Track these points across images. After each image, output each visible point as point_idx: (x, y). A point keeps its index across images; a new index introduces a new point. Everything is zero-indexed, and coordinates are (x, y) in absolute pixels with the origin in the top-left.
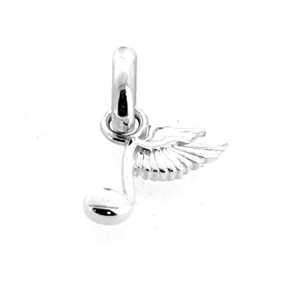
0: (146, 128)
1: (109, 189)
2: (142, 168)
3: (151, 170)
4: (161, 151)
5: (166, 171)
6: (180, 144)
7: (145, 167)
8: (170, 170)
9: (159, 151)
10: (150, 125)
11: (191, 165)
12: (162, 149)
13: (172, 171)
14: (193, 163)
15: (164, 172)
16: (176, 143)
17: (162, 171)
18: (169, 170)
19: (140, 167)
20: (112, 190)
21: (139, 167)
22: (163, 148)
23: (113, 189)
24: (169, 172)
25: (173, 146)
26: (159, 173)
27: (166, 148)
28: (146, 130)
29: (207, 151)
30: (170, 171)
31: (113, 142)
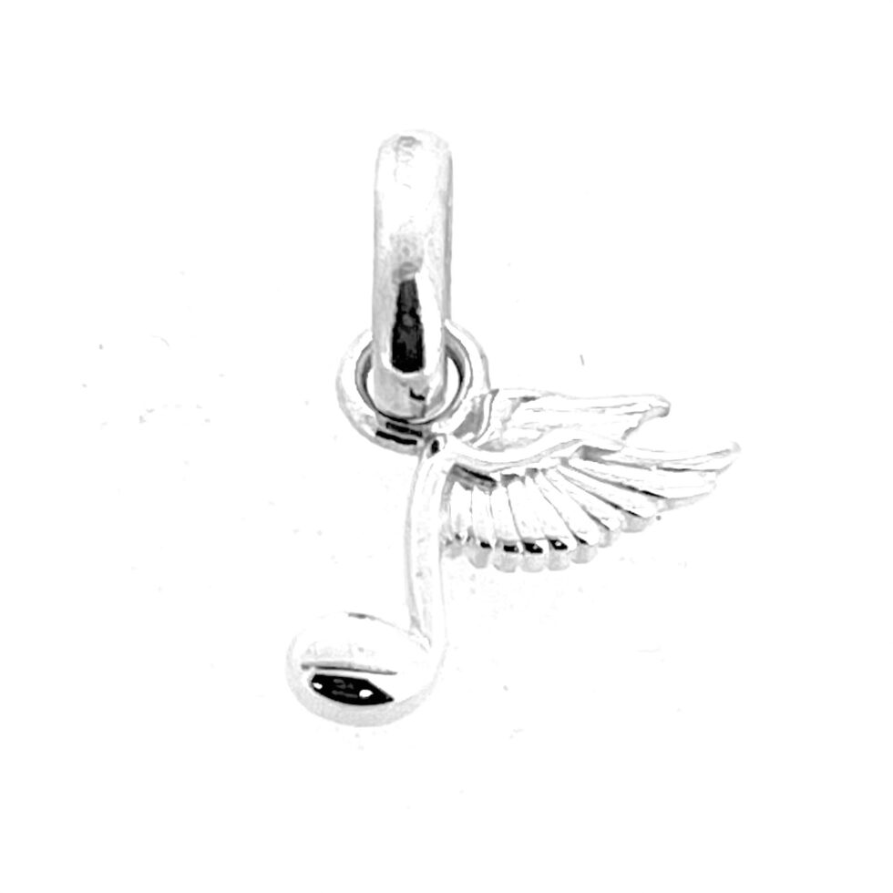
0: (483, 398)
1: (362, 616)
2: (468, 539)
3: (497, 545)
4: (528, 479)
5: (545, 545)
6: (589, 453)
7: (476, 534)
8: (557, 545)
9: (523, 480)
10: (493, 387)
11: (621, 522)
12: (533, 472)
13: (563, 547)
14: (626, 518)
15: (539, 551)
16: (577, 451)
17: (531, 548)
18: (553, 542)
19: (461, 535)
20: (372, 618)
21: (458, 537)
22: (535, 470)
23: (376, 615)
24: (554, 550)
25: (565, 462)
26: (523, 553)
27: (544, 471)
28: (482, 403)
29: (671, 473)
30: (557, 548)
31: (378, 443)
